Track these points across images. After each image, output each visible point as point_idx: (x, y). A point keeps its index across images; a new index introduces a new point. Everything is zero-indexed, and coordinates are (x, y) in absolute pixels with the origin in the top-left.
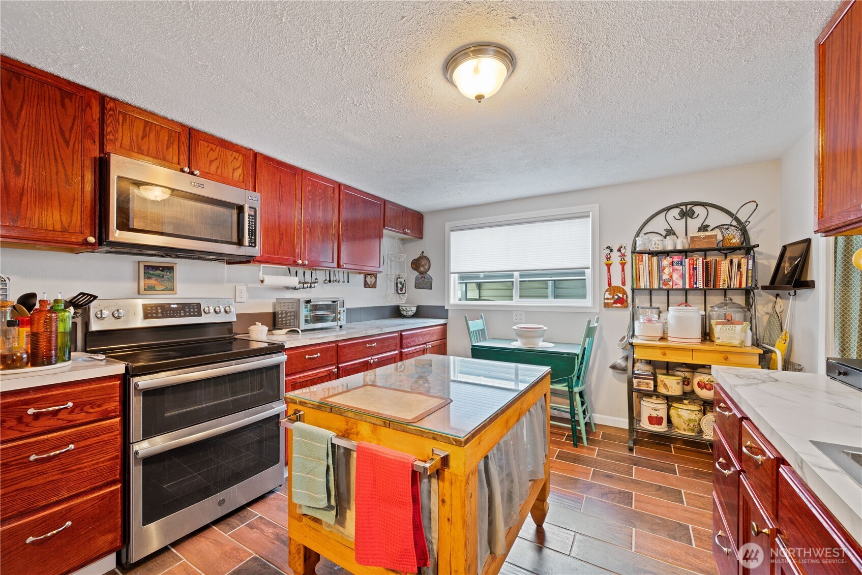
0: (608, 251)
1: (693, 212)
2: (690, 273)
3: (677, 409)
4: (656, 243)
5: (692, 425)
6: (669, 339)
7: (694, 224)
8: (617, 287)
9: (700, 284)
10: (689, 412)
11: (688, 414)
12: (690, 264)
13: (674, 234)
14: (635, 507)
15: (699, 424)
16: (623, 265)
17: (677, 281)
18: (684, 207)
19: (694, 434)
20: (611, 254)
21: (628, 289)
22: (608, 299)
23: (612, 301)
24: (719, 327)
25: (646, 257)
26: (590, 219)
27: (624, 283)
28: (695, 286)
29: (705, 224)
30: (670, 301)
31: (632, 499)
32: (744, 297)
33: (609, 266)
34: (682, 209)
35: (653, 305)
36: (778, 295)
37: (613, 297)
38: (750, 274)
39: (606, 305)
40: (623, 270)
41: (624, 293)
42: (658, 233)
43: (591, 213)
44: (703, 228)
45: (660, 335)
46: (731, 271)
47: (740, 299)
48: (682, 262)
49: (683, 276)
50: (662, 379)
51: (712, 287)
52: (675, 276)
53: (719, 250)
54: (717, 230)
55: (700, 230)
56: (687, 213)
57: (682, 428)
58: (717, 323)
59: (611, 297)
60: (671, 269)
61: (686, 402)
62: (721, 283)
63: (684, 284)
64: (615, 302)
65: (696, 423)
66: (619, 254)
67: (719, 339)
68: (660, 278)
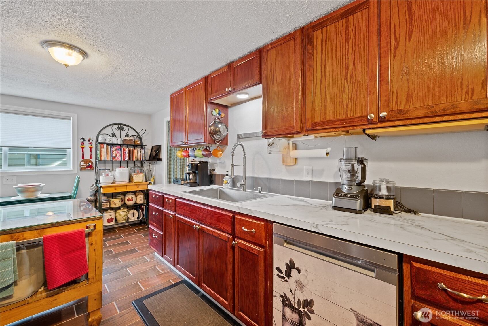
0: (83, 140)
1: (123, 128)
2: (123, 154)
3: (119, 213)
4: (109, 140)
5: (125, 217)
6: (116, 182)
7: (124, 133)
8: (88, 160)
9: (128, 159)
10: (124, 212)
11: (124, 213)
12: (123, 150)
13: (116, 136)
14: (115, 253)
15: (128, 216)
16: (91, 148)
17: (118, 157)
18: (119, 125)
19: (125, 221)
20: (84, 142)
21: (93, 160)
22: (83, 166)
23: (85, 167)
24: (135, 176)
25: (105, 145)
26: (71, 121)
27: (91, 158)
28: (126, 159)
29: (127, 134)
30: (114, 166)
31: (112, 251)
32: (140, 164)
33: (83, 148)
34: (119, 126)
35: (106, 168)
36: (150, 163)
37: (86, 165)
38: (144, 156)
39: (82, 169)
40: (91, 151)
41: (92, 163)
42: (109, 135)
43: (72, 118)
44: (127, 136)
45: (112, 181)
46: (138, 154)
47: (139, 165)
48: (120, 149)
49: (121, 155)
50: (113, 201)
51: (131, 160)
52: (118, 155)
53: (133, 145)
54: (132, 137)
55: (125, 136)
56: (121, 128)
57: (121, 220)
58: (134, 174)
59: (85, 164)
60: (116, 152)
61: (122, 209)
62: (135, 159)
63: (121, 159)
64: (87, 167)
65: (127, 216)
66: (89, 142)
67: (135, 180)
68: (111, 156)
